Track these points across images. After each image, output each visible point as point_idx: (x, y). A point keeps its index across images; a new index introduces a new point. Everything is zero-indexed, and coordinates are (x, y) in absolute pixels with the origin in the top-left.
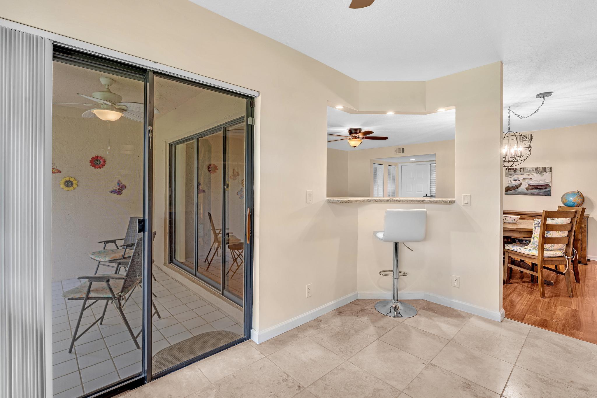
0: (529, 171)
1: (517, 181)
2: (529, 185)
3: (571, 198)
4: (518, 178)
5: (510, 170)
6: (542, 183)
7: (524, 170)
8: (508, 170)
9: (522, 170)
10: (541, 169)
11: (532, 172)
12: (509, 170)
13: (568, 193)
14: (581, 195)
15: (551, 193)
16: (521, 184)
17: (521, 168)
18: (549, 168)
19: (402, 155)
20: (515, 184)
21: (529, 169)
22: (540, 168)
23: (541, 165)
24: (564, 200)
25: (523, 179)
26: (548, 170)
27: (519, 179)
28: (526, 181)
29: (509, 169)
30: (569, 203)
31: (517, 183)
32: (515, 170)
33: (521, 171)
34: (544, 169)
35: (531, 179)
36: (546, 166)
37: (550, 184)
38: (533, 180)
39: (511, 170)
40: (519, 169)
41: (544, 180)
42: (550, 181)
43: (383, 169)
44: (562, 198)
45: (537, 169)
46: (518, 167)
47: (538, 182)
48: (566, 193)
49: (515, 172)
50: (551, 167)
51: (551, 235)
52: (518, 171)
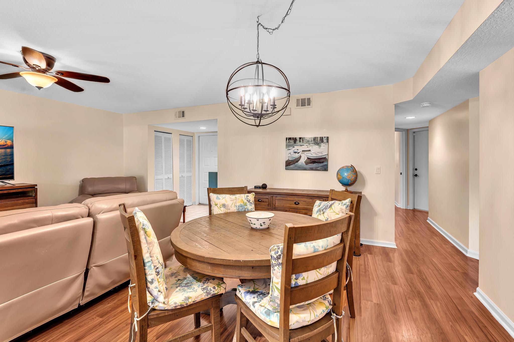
0: (308, 141)
1: (297, 154)
2: (308, 158)
3: (346, 174)
4: (298, 150)
5: (290, 140)
6: (320, 155)
7: (303, 140)
8: (288, 141)
9: (301, 140)
10: (319, 139)
11: (311, 143)
12: (289, 140)
13: (343, 167)
14: (355, 170)
15: (328, 167)
17: (300, 138)
18: (326, 138)
19: (182, 120)
20: (295, 157)
21: (308, 139)
22: (318, 138)
23: (319, 135)
24: (339, 176)
25: (303, 151)
26: (325, 140)
27: (299, 151)
28: (305, 153)
29: (289, 139)
30: (343, 180)
31: (297, 156)
32: (295, 140)
33: (300, 141)
34: (322, 139)
35: (310, 150)
36: (323, 136)
37: (327, 157)
38: (312, 152)
39: (291, 140)
40: (298, 139)
41: (321, 153)
42: (327, 153)
43: (171, 138)
44: (337, 174)
45: (315, 139)
46: (297, 136)
47: (316, 154)
48: (340, 168)
49: (295, 143)
50: (328, 138)
51: (303, 279)
52: (298, 142)
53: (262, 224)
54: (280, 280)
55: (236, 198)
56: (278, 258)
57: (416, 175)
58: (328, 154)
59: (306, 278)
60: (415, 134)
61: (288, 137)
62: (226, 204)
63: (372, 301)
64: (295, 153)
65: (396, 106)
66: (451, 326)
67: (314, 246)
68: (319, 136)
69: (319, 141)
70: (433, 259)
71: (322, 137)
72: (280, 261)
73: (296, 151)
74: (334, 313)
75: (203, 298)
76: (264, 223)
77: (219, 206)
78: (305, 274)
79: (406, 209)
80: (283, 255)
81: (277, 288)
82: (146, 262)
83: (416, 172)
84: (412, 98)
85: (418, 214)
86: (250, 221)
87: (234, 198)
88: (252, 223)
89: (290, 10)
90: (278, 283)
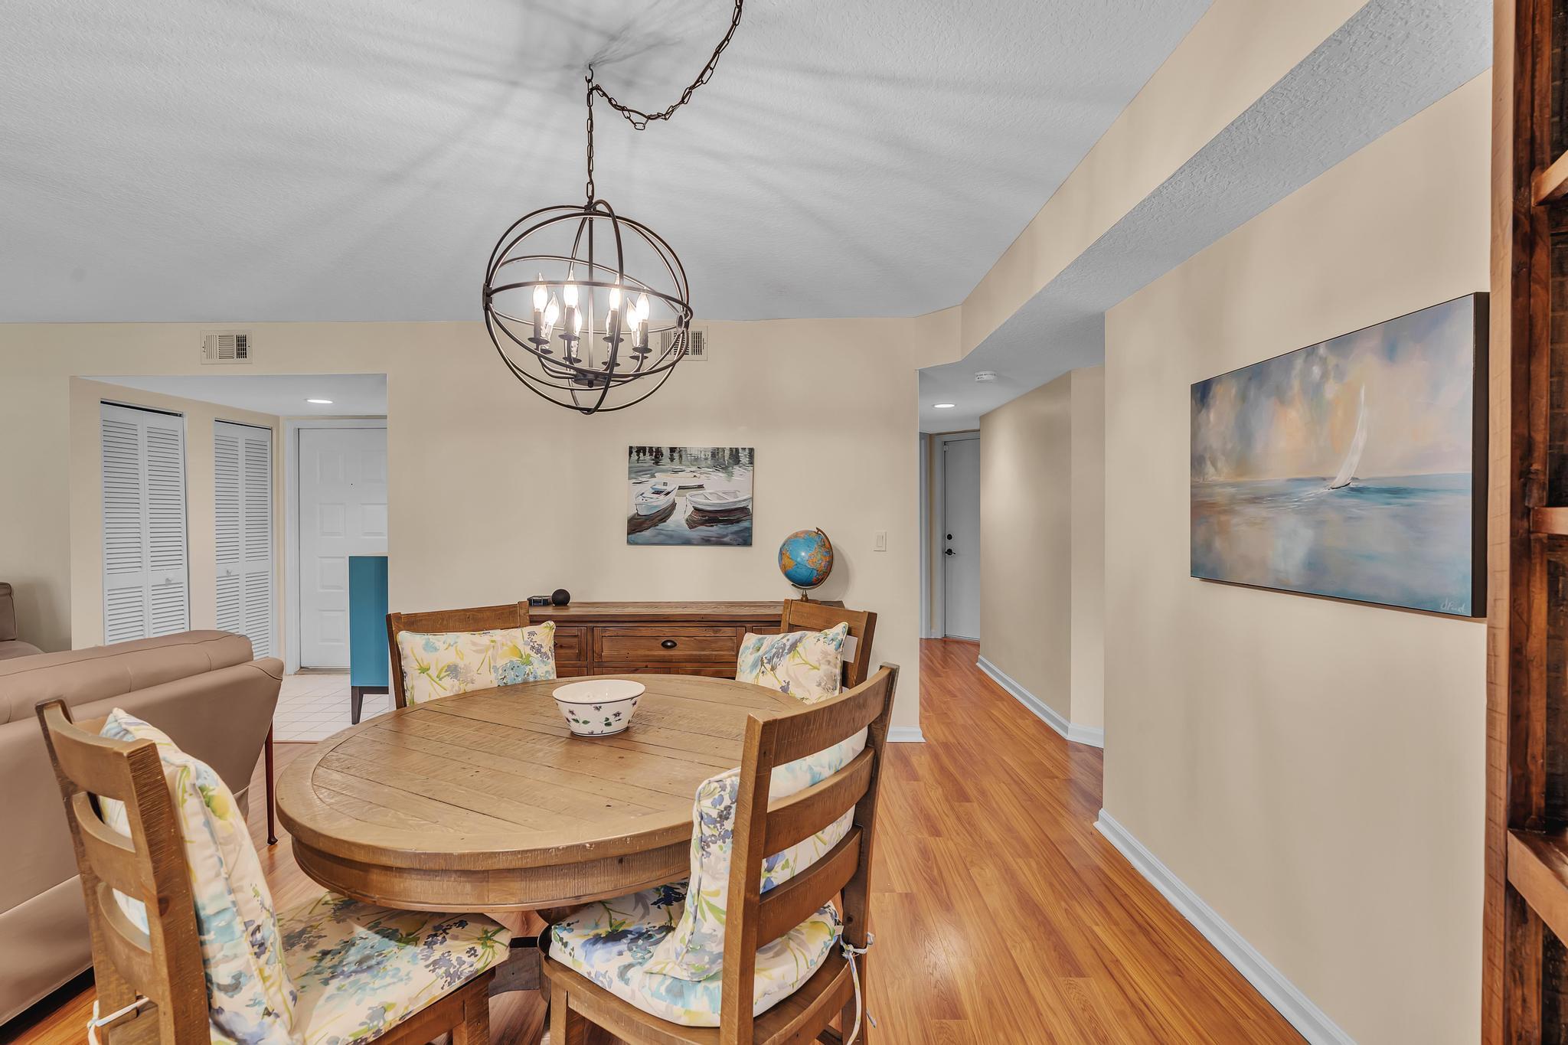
0: (697, 459)
1: (662, 497)
2: (696, 509)
3: (803, 554)
4: (665, 484)
5: (641, 455)
6: (728, 501)
7: (681, 456)
8: (634, 456)
9: (676, 455)
10: (727, 453)
11: (703, 464)
12: (638, 455)
13: (796, 535)
14: (827, 544)
15: (752, 536)
16: (673, 506)
17: (673, 450)
18: (747, 451)
19: (236, 368)
20: (656, 507)
21: (695, 453)
22: (723, 450)
23: (726, 443)
24: (786, 561)
25: (680, 488)
26: (744, 459)
27: (668, 489)
28: (687, 495)
29: (638, 452)
30: (798, 570)
31: (662, 502)
32: (657, 454)
33: (672, 459)
34: (735, 454)
35: (701, 487)
36: (740, 447)
37: (750, 507)
38: (708, 490)
39: (644, 455)
40: (666, 453)
41: (735, 493)
42: (750, 496)
43: (180, 433)
44: (781, 553)
45: (715, 453)
46: (665, 444)
47: (719, 497)
48: (789, 538)
49: (657, 463)
50: (751, 450)
51: (786, 866)
52: (665, 460)
53: (612, 719)
54: (724, 883)
55: (492, 641)
56: (723, 817)
57: (950, 552)
58: (752, 498)
59: (791, 863)
60: (946, 448)
61: (635, 444)
62: (461, 664)
63: (892, 891)
64: (658, 492)
65: (923, 374)
66: (1066, 910)
67: (810, 768)
68: (728, 446)
69: (729, 459)
70: (1004, 758)
71: (737, 449)
72: (729, 825)
73: (660, 487)
74: (848, 943)
75: (434, 998)
76: (617, 715)
77: (433, 672)
78: (789, 853)
79: (927, 639)
80: (737, 808)
81: (712, 908)
82: (209, 917)
83: (950, 544)
84: (959, 359)
85: (955, 648)
86: (572, 712)
87: (488, 643)
88: (577, 721)
89: (709, 71)
90: (716, 894)
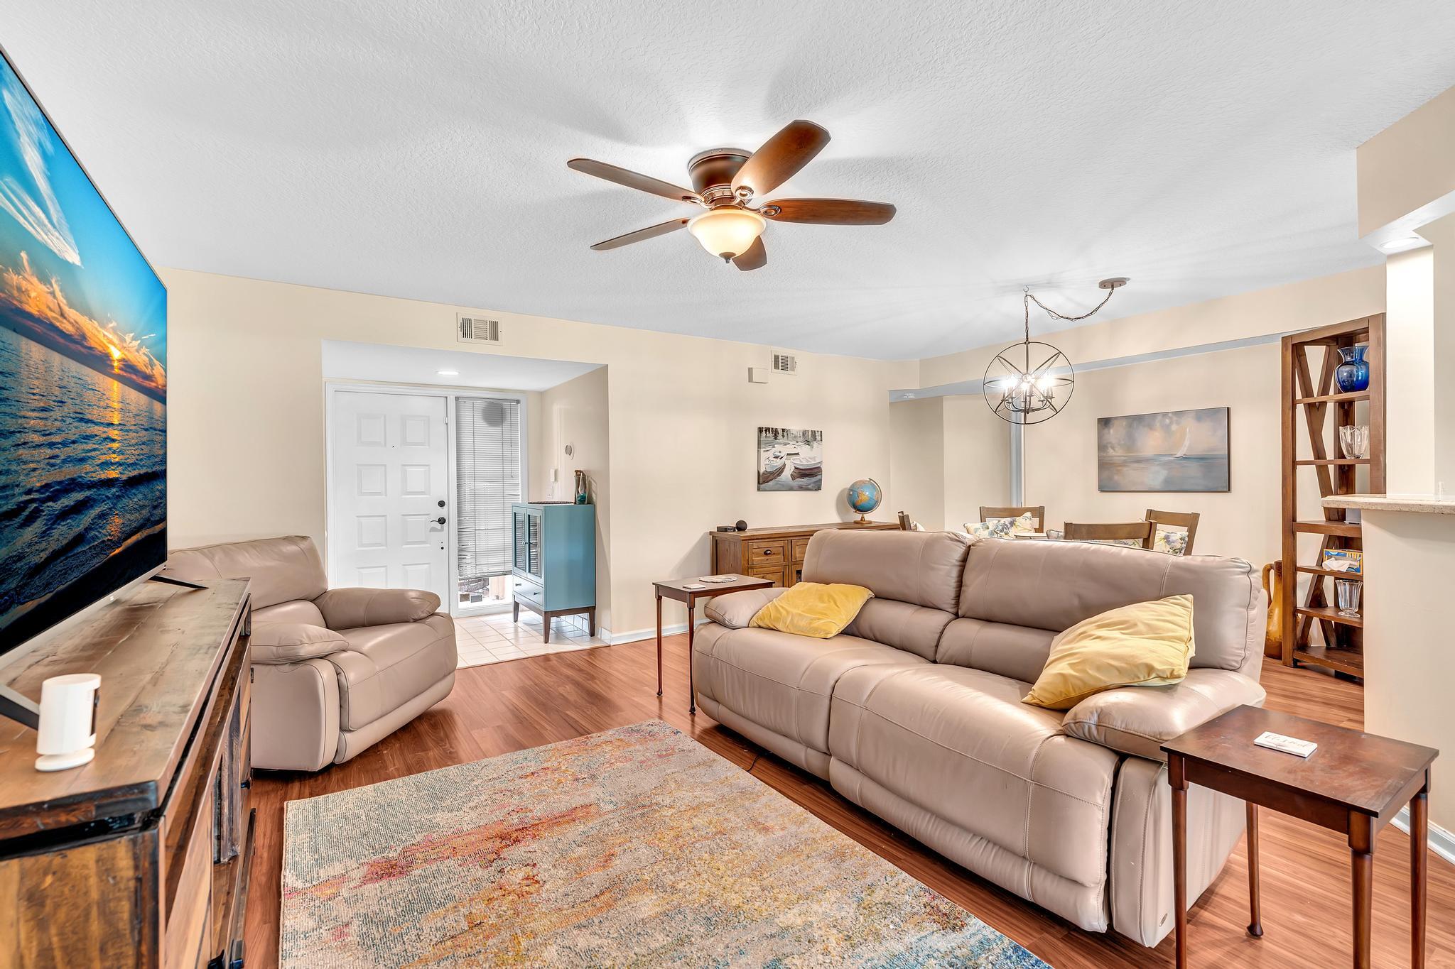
0: (795, 437)
2: (795, 468)
4: (780, 452)
6: (811, 463)
7: (788, 434)
8: (761, 433)
9: (785, 434)
10: (810, 434)
11: (799, 440)
16: (785, 465)
17: (783, 430)
18: (819, 433)
19: (487, 347)
20: (776, 466)
21: (794, 433)
22: (808, 432)
23: (809, 427)
25: (788, 454)
26: (818, 438)
27: (782, 455)
29: (766, 431)
31: (778, 463)
32: (775, 432)
33: (783, 436)
34: (814, 435)
35: (798, 454)
36: (815, 430)
38: (802, 456)
39: (769, 433)
40: (780, 432)
41: (814, 458)
45: (805, 433)
46: (779, 427)
47: (807, 461)
49: (776, 438)
50: (821, 433)
52: (780, 436)
58: (822, 462)
61: (765, 425)
64: (776, 457)
68: (810, 429)
69: (811, 438)
71: (814, 432)
73: (778, 454)
